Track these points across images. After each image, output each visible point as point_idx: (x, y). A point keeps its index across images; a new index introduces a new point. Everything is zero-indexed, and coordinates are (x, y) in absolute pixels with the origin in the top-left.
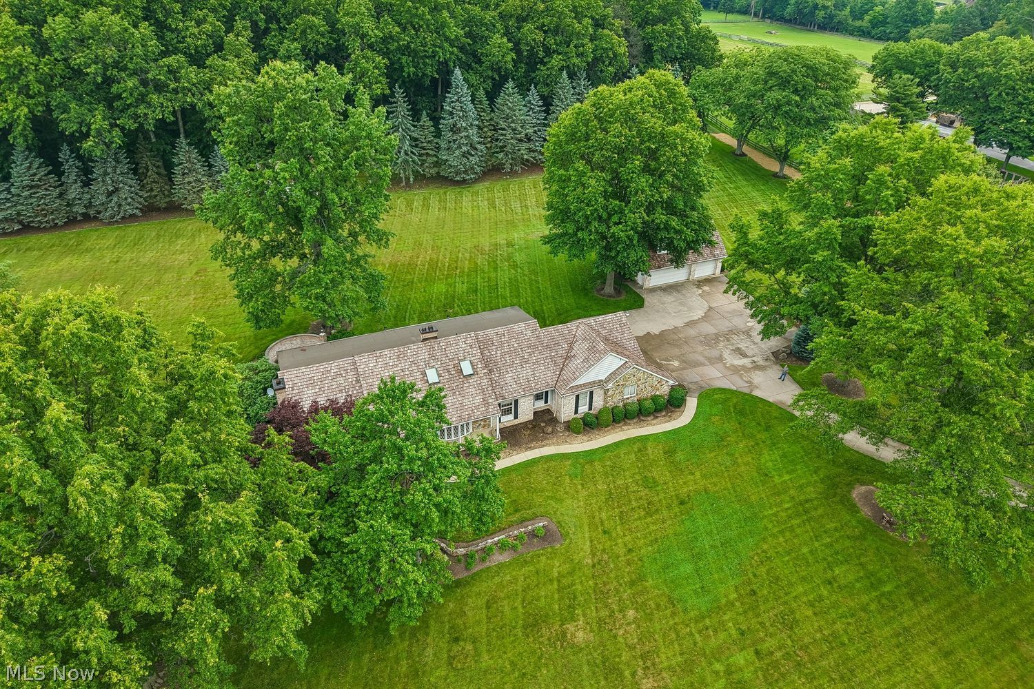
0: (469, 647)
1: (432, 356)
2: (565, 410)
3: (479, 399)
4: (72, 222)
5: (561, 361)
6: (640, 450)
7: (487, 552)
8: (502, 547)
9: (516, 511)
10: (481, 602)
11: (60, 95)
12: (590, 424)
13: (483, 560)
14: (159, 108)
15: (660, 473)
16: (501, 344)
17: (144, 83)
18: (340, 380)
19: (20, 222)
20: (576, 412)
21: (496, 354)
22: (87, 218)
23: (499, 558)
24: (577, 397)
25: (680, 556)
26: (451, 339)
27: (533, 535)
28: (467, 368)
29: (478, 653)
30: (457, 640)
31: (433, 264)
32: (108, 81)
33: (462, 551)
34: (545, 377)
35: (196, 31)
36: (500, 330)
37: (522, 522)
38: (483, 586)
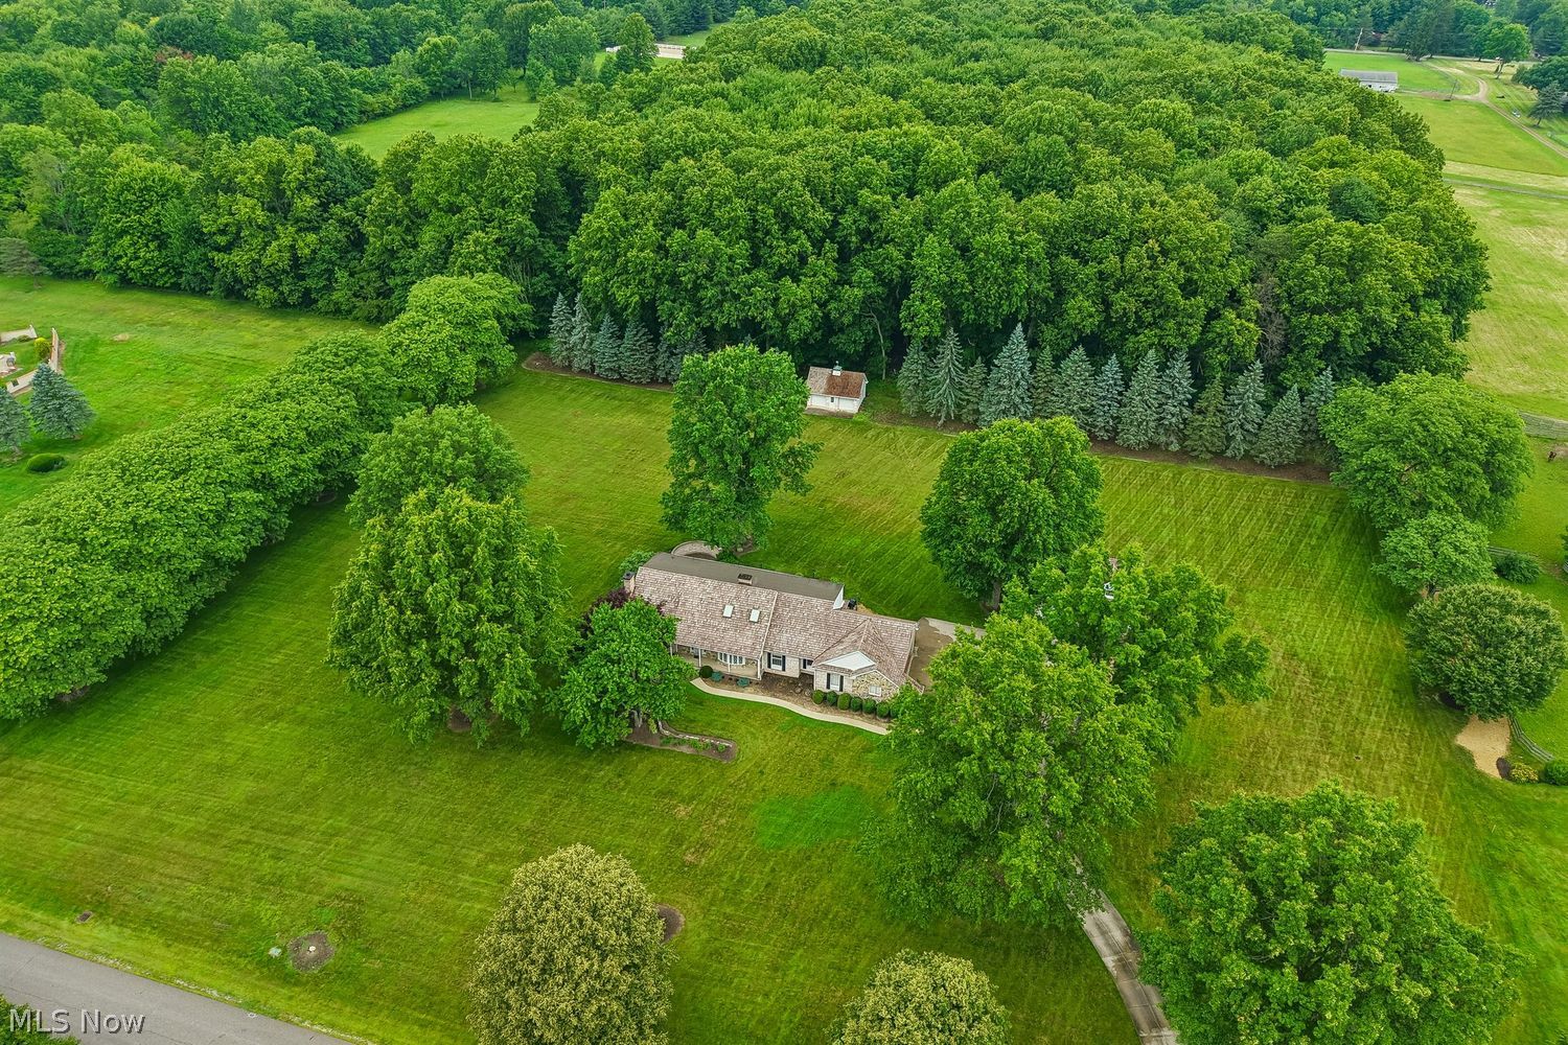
0: (622, 784)
1: (737, 597)
2: (820, 683)
3: (750, 642)
4: (653, 382)
5: (832, 641)
6: (847, 737)
7: (681, 742)
8: (693, 745)
9: (723, 729)
10: (650, 766)
11: (664, 289)
12: (828, 701)
13: (675, 745)
14: (727, 315)
15: (842, 760)
16: (795, 610)
17: (724, 293)
18: (673, 588)
19: (620, 374)
20: (828, 687)
21: (786, 613)
22: (666, 382)
23: (685, 749)
24: (829, 675)
25: (790, 811)
26: (758, 590)
27: (715, 747)
28: (754, 616)
29: (623, 789)
30: (620, 776)
31: (873, 519)
32: (697, 287)
33: (667, 733)
34: (814, 648)
35: (783, 251)
36: (801, 598)
37: (718, 737)
38: (659, 759)
